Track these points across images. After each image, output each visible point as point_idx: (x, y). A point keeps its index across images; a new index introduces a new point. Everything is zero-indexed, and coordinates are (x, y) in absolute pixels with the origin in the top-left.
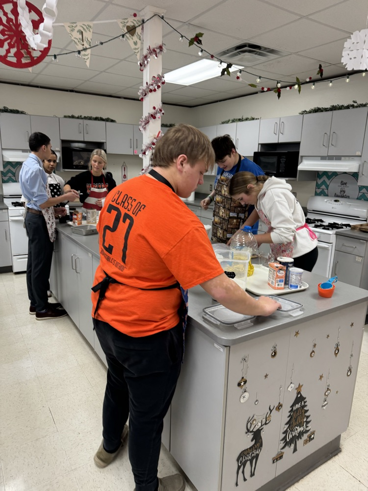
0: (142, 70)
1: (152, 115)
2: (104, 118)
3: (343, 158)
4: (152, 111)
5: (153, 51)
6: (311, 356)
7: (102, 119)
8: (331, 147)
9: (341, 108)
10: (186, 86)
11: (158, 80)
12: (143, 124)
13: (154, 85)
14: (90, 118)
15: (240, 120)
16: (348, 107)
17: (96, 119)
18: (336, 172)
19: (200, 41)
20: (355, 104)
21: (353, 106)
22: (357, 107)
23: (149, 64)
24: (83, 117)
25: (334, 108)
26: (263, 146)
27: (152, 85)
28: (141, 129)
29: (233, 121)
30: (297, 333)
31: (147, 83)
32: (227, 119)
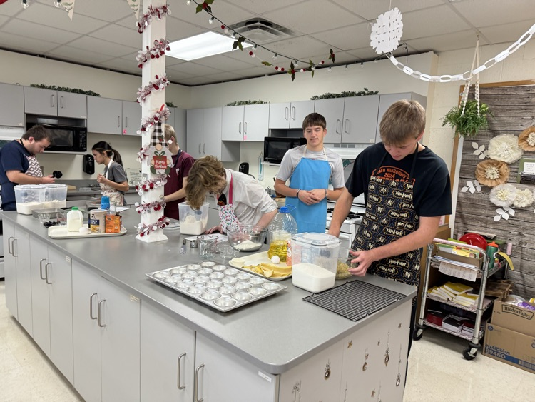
0: (141, 32)
1: (154, 85)
2: (85, 90)
3: (356, 145)
4: (155, 81)
5: (155, 11)
6: (364, 370)
7: (81, 92)
8: (344, 134)
9: (352, 94)
10: (187, 61)
11: (162, 46)
12: (143, 95)
13: (157, 50)
14: (67, 90)
15: (247, 103)
16: (359, 94)
17: (74, 91)
18: (348, 159)
19: (210, 8)
20: (366, 92)
21: (364, 94)
22: (368, 94)
23: (150, 26)
24: (57, 87)
25: (345, 95)
26: (273, 130)
27: (154, 50)
28: (140, 100)
29: (240, 104)
30: (350, 344)
31: (148, 47)
32: (233, 101)
